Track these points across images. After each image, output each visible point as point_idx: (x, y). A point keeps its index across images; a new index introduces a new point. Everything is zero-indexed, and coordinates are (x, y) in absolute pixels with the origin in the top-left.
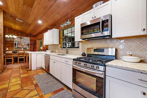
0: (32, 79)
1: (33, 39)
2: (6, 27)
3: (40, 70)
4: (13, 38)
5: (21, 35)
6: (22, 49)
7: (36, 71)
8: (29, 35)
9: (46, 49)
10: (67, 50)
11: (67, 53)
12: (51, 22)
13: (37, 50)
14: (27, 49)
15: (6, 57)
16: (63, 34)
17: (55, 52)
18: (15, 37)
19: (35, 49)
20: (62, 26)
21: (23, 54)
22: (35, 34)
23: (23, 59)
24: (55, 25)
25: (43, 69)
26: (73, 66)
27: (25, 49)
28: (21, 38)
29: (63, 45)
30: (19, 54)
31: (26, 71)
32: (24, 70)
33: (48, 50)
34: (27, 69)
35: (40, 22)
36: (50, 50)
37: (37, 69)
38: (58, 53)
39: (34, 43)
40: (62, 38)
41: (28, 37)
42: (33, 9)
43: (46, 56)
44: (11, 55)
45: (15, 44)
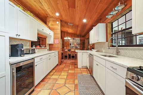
0: (75, 78)
1: (82, 39)
2: (63, 32)
3: (85, 69)
4: (69, 40)
5: (74, 37)
6: (74, 48)
7: (81, 69)
8: (79, 36)
9: (92, 47)
10: (117, 49)
11: (118, 53)
12: (95, 17)
13: (85, 49)
14: (78, 48)
15: (64, 54)
16: (112, 28)
17: (102, 52)
18: (69, 38)
19: (84, 48)
20: (109, 17)
21: (74, 52)
22: (83, 34)
23: (74, 56)
24: (101, 19)
25: (87, 68)
26: (126, 82)
27: (76, 48)
28: (74, 39)
29: (112, 43)
30: (72, 52)
31: (74, 68)
32: (73, 66)
33: (94, 49)
34: (75, 66)
35: (85, 21)
36: (96, 49)
37: (83, 67)
38: (105, 53)
39: (83, 42)
40: (110, 34)
41: (78, 37)
42: (76, 8)
43: (90, 55)
44: (67, 52)
45: (71, 44)
